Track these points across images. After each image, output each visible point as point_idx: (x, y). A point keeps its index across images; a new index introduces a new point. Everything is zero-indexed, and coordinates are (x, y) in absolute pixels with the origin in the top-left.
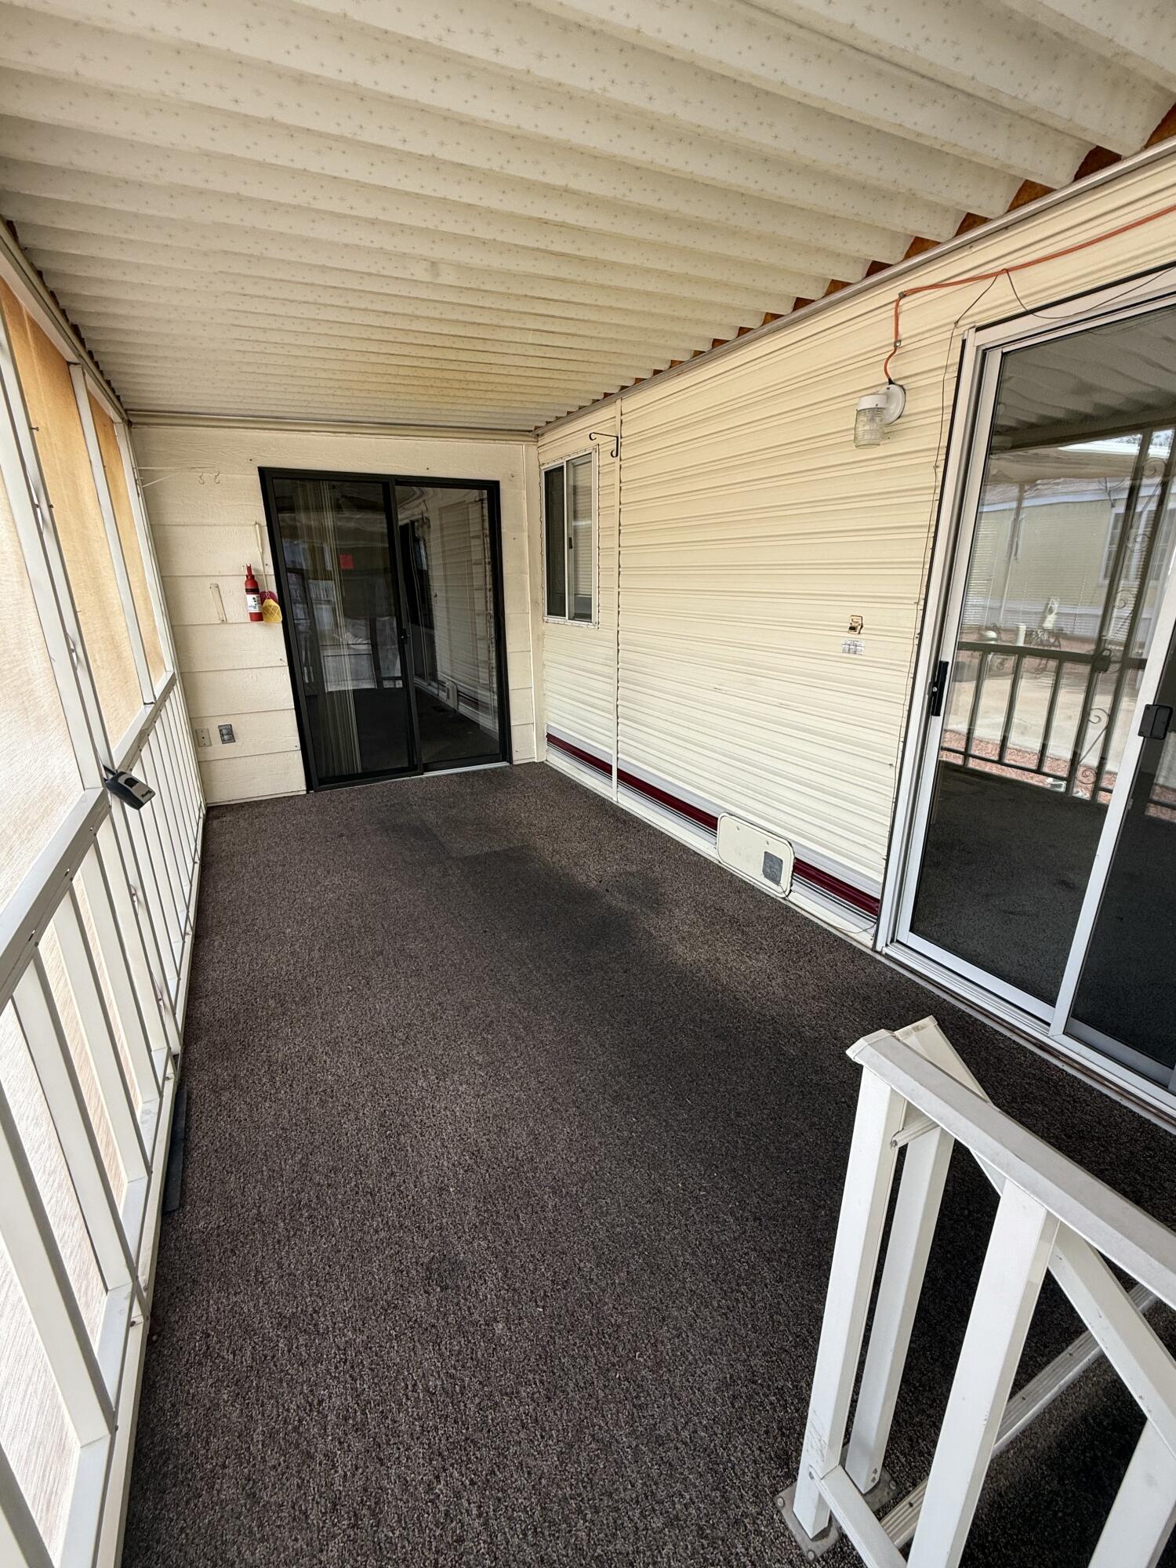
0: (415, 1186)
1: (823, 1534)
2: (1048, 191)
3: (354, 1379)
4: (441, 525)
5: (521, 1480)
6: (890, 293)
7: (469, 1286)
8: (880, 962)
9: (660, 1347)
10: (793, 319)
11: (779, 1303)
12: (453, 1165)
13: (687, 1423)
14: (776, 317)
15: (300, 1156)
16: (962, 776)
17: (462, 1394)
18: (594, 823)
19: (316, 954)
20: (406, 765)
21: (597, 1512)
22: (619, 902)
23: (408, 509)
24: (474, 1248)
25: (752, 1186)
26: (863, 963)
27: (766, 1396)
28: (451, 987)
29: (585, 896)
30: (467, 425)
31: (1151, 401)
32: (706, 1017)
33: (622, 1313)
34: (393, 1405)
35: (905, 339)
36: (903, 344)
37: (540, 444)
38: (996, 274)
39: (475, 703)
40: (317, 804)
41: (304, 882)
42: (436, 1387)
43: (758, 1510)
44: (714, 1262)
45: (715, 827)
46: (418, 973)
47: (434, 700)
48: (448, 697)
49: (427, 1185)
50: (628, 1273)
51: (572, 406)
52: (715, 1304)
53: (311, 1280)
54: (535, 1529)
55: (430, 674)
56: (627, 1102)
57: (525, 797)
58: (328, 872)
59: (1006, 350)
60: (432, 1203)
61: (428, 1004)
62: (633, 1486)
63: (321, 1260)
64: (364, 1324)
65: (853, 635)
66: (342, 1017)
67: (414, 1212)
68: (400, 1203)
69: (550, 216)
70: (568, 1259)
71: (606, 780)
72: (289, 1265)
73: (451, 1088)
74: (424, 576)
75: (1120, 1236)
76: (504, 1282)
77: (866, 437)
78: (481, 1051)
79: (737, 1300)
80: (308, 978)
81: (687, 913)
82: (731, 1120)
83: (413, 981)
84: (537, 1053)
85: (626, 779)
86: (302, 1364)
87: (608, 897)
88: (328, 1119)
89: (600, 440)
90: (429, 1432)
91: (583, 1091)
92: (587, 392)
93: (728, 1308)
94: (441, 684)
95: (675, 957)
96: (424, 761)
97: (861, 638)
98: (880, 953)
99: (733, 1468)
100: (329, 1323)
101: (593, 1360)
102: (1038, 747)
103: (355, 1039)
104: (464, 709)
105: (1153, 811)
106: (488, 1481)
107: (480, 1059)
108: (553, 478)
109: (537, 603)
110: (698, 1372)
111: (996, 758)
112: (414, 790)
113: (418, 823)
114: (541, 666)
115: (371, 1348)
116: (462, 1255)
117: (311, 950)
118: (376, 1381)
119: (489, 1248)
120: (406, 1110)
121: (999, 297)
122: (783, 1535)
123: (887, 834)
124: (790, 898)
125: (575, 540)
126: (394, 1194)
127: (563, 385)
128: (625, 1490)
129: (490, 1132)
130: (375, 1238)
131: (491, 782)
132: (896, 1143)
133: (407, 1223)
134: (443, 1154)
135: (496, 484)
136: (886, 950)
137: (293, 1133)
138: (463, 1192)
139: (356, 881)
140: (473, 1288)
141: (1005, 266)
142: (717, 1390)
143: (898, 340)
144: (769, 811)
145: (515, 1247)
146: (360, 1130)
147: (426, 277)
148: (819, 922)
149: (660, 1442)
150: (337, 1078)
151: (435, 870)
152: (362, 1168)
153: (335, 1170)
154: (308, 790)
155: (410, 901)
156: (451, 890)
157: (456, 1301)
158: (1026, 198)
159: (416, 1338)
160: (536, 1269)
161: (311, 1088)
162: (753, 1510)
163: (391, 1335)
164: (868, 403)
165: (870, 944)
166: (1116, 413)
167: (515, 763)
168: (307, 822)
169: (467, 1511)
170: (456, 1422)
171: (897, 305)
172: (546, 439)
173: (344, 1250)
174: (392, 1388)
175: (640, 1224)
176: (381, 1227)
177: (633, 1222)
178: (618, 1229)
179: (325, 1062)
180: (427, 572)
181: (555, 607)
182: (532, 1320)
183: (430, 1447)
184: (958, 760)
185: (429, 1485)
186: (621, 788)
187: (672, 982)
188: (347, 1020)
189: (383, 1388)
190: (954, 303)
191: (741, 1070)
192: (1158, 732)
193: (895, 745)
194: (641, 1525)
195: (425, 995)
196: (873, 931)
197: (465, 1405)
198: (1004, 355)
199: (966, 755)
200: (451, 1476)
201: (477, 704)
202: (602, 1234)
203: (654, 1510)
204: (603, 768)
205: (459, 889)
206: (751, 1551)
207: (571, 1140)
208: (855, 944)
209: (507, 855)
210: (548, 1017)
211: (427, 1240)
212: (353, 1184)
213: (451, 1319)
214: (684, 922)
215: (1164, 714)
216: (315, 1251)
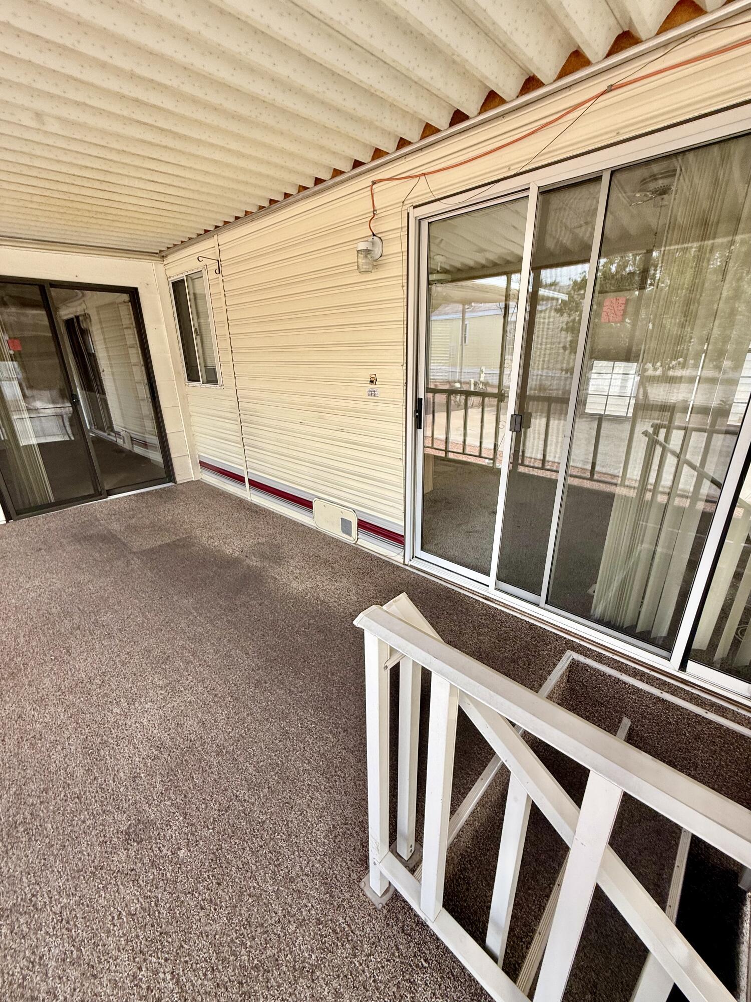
0: (114, 782)
1: (387, 891)
2: (438, 131)
3: (68, 930)
4: (100, 319)
5: (202, 942)
6: (366, 180)
7: (159, 834)
8: (407, 570)
9: (291, 825)
10: (316, 192)
11: (359, 774)
12: (143, 758)
13: (308, 863)
14: (306, 188)
15: (14, 789)
16: (446, 462)
17: (156, 906)
18: (236, 515)
19: (22, 640)
20: (92, 492)
21: (254, 939)
22: (254, 562)
23: (73, 307)
24: (161, 808)
25: (342, 713)
26: (399, 572)
27: (353, 829)
28: (136, 640)
29: (232, 563)
30: (104, 245)
31: (509, 258)
32: (312, 621)
33: (266, 814)
34: (103, 935)
35: (380, 209)
36: (378, 212)
37: (165, 262)
38: (419, 176)
39: (145, 445)
40: (17, 529)
41: (8, 588)
42: (136, 909)
43: (350, 894)
44: (321, 764)
45: (311, 507)
46: (110, 636)
47: (113, 445)
48: (124, 442)
49: (123, 778)
50: (269, 788)
51: (183, 237)
52: (323, 787)
53: (29, 874)
54: (213, 969)
55: (108, 428)
56: (264, 685)
57: (187, 504)
58: (29, 578)
59: (430, 221)
60: (127, 789)
61: (119, 655)
62: (276, 914)
63: (37, 857)
64: (76, 889)
65: (372, 386)
66: (47, 681)
67: (114, 799)
68: (102, 797)
69: (126, 93)
70: (229, 793)
71: (242, 487)
72: (8, 871)
73: (139, 708)
74: (93, 357)
75: (478, 684)
76: (184, 822)
77: (364, 267)
78: (161, 678)
79: (336, 781)
80: (15, 659)
81: (298, 562)
82: (329, 678)
83: (105, 643)
84: (202, 670)
85: (255, 485)
86: (24, 937)
87: (248, 561)
88: (38, 756)
89: (205, 261)
90: (132, 941)
91: (235, 685)
92: (191, 227)
93: (330, 787)
94: (118, 434)
95: (292, 590)
96: (107, 488)
97: (377, 387)
98: (407, 565)
99: (336, 878)
100: (47, 900)
101: (248, 849)
102: (478, 444)
103: (58, 693)
104: (138, 450)
105: (521, 469)
106: (178, 954)
107: (161, 683)
108: (178, 287)
109: (179, 373)
110: (314, 831)
111: (461, 451)
112: (100, 510)
113: (106, 532)
114: (188, 416)
115: (83, 904)
116: (153, 815)
117: (16, 637)
118: (88, 924)
119: (172, 804)
120: (104, 732)
121: (422, 190)
122: (365, 901)
123: (403, 498)
124: (358, 543)
125: (200, 330)
126: (97, 792)
127: (172, 221)
128: (271, 918)
129: (170, 729)
130: (82, 827)
131: (161, 497)
132: (387, 667)
133: (109, 808)
134: (135, 754)
135: (136, 289)
136: (410, 563)
137: (7, 775)
138: (151, 774)
139: (54, 580)
140: (162, 834)
141: (424, 172)
142: (325, 837)
143: (374, 210)
144: (342, 494)
145: (192, 798)
146: (66, 756)
147: (33, 124)
148: (375, 554)
149: (292, 880)
150: (44, 725)
151: (120, 563)
152: (69, 782)
153: (46, 790)
154: (7, 520)
155: (101, 587)
156: (134, 575)
157: (149, 847)
158: (428, 133)
159: (119, 883)
160: (207, 807)
161: (21, 738)
162: (348, 895)
163: (98, 888)
164: (362, 246)
165: (402, 561)
166: (495, 265)
167: (178, 483)
168: (8, 544)
169: (163, 980)
170: (152, 926)
171: (372, 189)
172: (170, 259)
173: (57, 844)
174: (101, 923)
175: (275, 756)
176: (88, 817)
177: (271, 756)
178: (262, 764)
179: (33, 716)
180: (94, 355)
181: (192, 376)
182: (206, 839)
183: (133, 950)
184: (442, 454)
185: (133, 976)
186: (252, 491)
187: (290, 605)
188: (51, 681)
189: (94, 927)
190: (400, 191)
191: (333, 648)
192: (518, 429)
193: (401, 447)
194: (282, 934)
195: (116, 650)
196: (402, 554)
197: (159, 913)
198: (429, 223)
199: (446, 451)
200: (150, 962)
201: (146, 445)
202: (251, 770)
203: (290, 922)
204: (239, 479)
205: (140, 573)
206: (348, 919)
207: (228, 718)
208: (394, 562)
209: (175, 544)
210: (209, 644)
211: (125, 815)
212: (62, 796)
213: (146, 860)
214: (296, 567)
215: (519, 418)
216: (31, 853)
